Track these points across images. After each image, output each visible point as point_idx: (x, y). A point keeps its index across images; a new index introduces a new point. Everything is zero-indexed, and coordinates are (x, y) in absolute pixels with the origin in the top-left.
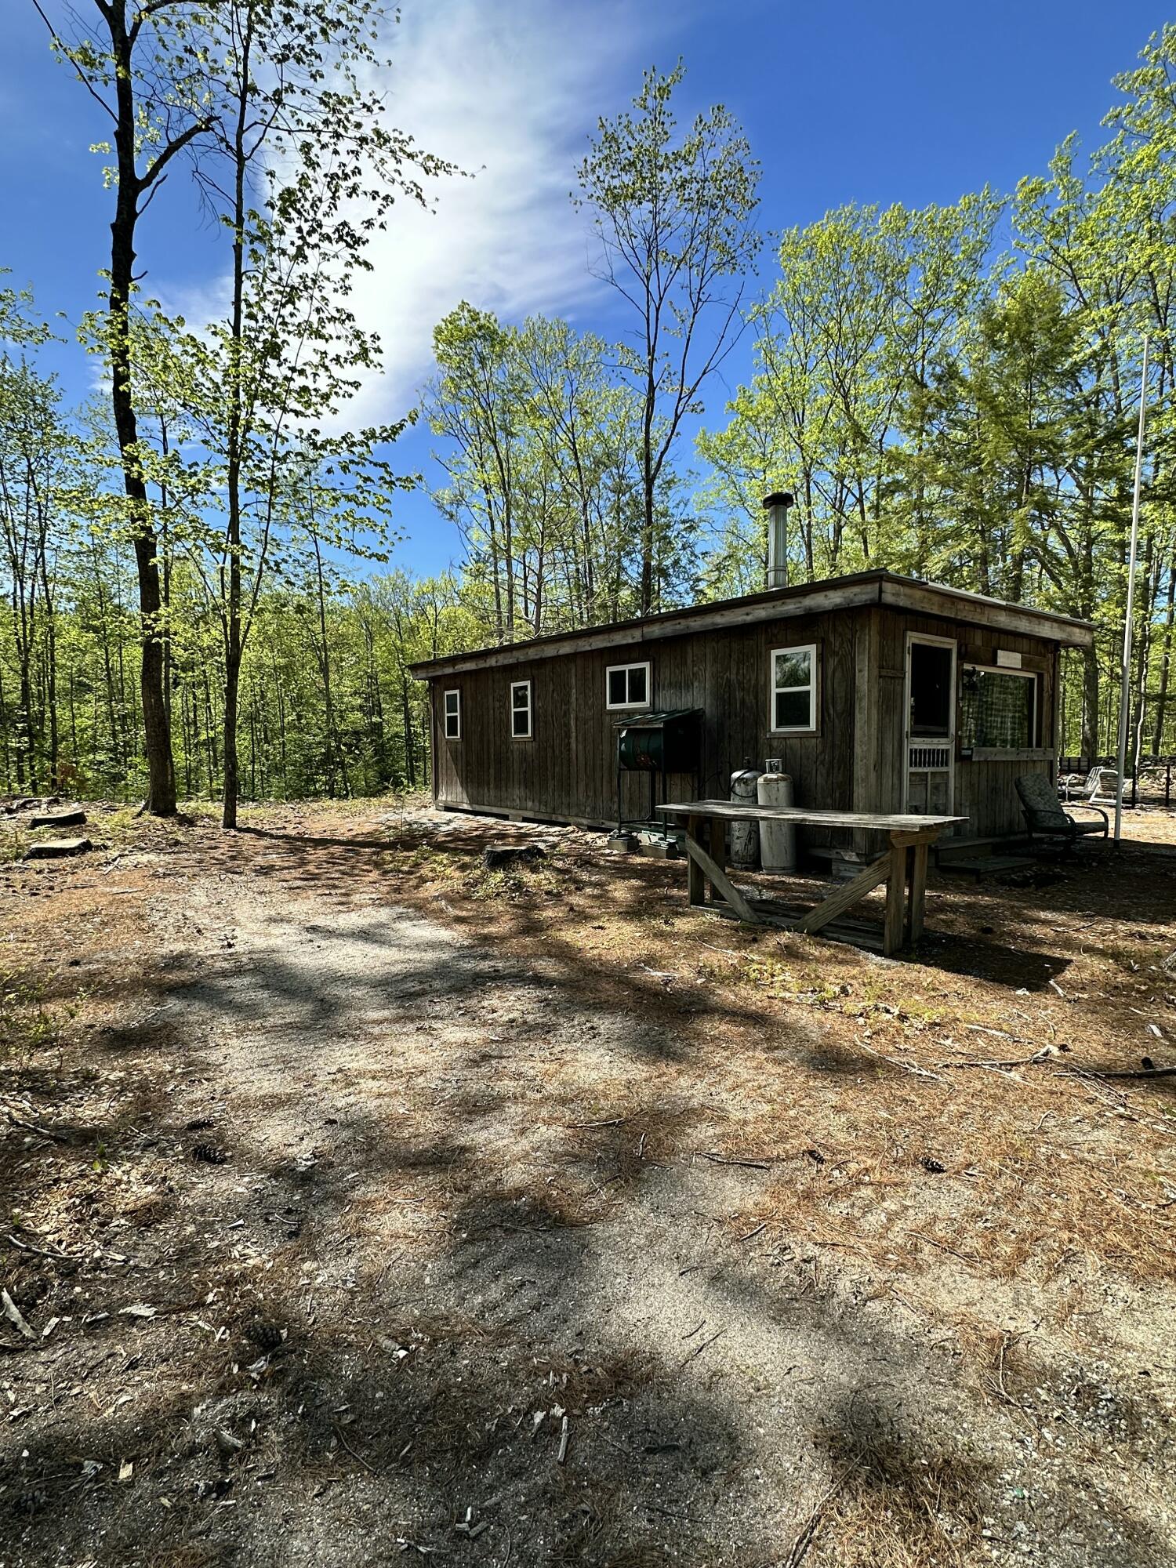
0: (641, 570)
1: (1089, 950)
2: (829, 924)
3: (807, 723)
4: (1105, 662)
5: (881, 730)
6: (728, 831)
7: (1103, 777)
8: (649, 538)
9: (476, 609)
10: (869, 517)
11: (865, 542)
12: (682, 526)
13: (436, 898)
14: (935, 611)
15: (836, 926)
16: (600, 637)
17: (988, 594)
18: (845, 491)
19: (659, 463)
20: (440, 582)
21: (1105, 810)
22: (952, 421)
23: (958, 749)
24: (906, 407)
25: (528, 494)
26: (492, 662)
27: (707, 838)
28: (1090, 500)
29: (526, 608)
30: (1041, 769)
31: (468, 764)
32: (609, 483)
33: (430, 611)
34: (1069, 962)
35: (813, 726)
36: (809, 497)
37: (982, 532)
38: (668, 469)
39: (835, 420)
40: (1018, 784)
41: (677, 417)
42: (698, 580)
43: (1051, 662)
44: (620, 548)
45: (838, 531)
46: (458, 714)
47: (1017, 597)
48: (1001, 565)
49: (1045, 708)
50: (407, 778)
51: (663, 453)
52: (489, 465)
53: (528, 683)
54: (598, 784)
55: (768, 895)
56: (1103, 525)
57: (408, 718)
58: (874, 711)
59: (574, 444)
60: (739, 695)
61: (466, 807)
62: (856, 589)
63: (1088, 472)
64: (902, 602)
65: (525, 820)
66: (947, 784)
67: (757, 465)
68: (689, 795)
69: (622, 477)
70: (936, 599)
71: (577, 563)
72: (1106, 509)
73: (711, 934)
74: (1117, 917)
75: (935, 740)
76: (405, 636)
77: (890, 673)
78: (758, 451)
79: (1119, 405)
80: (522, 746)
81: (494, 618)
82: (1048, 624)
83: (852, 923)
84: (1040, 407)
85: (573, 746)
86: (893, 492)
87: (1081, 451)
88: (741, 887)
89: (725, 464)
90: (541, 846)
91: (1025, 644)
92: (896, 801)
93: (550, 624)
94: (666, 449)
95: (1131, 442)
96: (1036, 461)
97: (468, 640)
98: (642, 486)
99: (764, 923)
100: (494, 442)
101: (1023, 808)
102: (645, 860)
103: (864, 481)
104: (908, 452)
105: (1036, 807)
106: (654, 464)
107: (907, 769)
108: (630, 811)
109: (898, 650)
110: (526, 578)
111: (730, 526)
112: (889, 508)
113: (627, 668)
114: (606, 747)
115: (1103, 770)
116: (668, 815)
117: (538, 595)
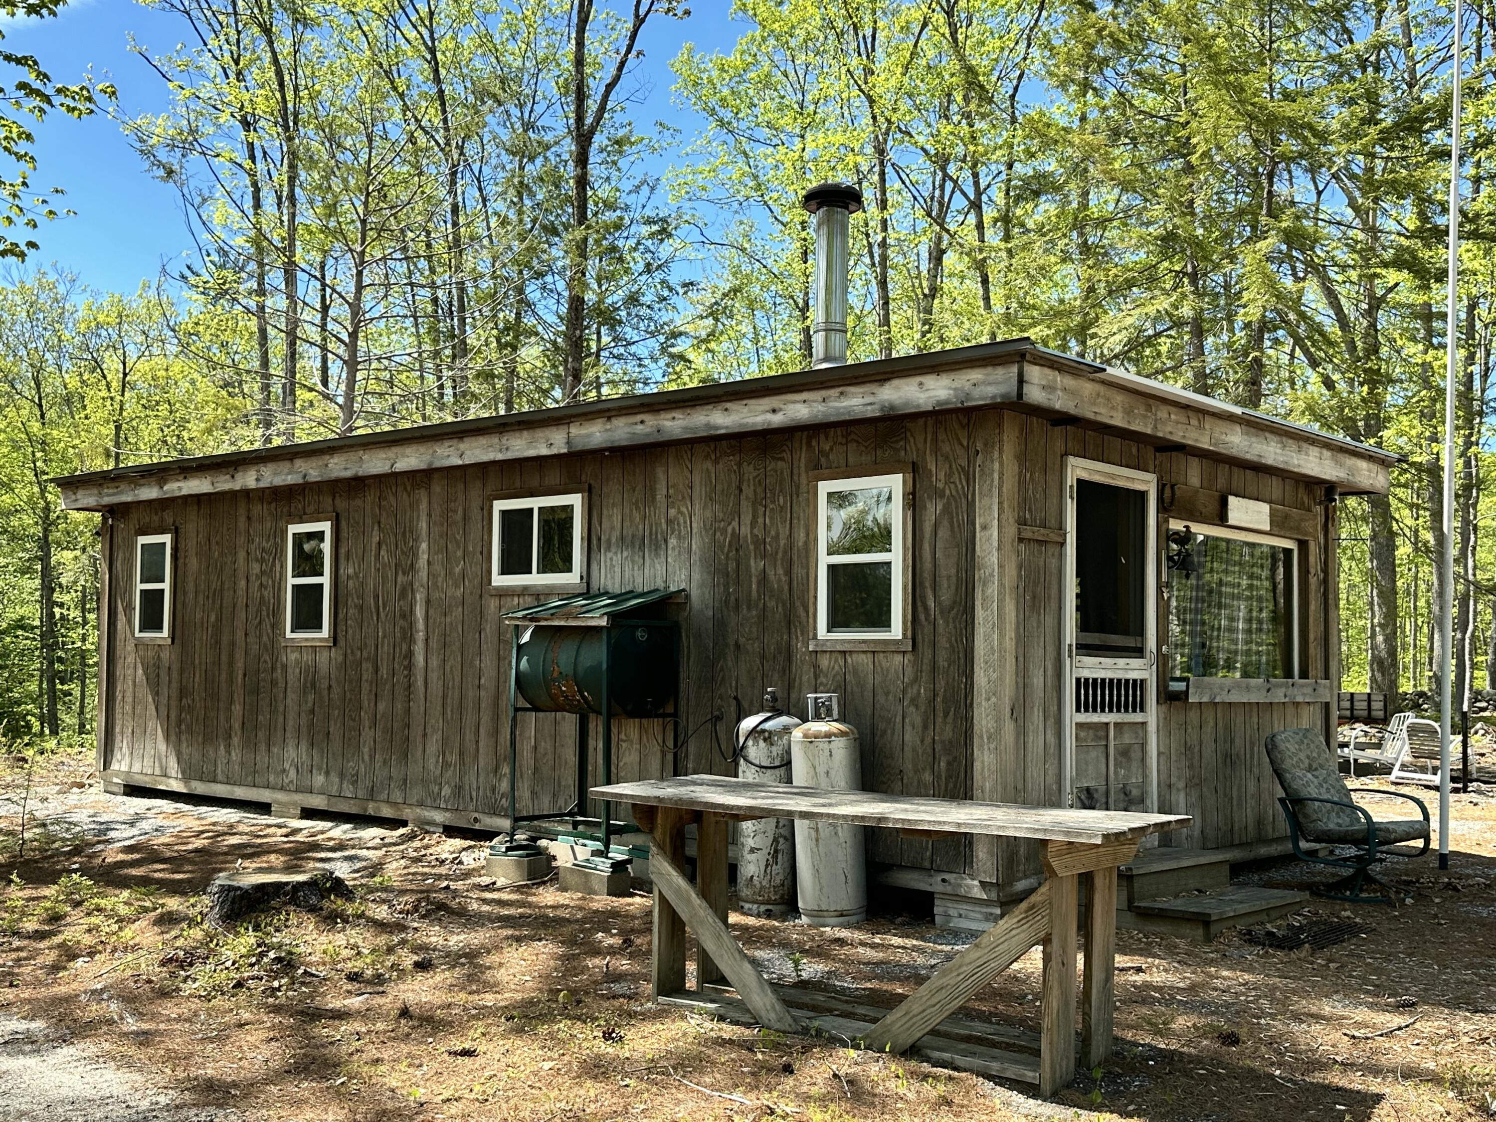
0: (563, 310)
1: (1409, 1074)
2: (934, 1032)
3: (884, 622)
4: (1405, 518)
5: (1023, 641)
6: (733, 838)
7: (1413, 731)
8: (581, 248)
9: (213, 365)
10: (993, 236)
11: (985, 281)
12: (645, 230)
13: (96, 994)
14: (1118, 420)
15: (947, 1035)
16: (483, 441)
17: (1205, 391)
18: (949, 186)
19: (602, 108)
20: (138, 306)
21: (1421, 794)
22: (1139, 73)
23: (1164, 677)
24: (1057, 42)
25: (333, 141)
26: (249, 479)
27: (691, 850)
28: (1374, 231)
29: (325, 369)
30: (1310, 719)
31: (183, 693)
32: (505, 136)
33: (112, 364)
34: (1378, 1098)
35: (897, 630)
36: (884, 192)
37: (1194, 278)
38: (619, 118)
39: (931, 53)
40: (1271, 747)
41: (640, 21)
42: (675, 335)
43: (1320, 520)
44: (523, 264)
45: (937, 256)
46: (166, 586)
47: (1254, 398)
48: (1225, 337)
49: (1312, 607)
50: (42, 719)
51: (610, 87)
52: (254, 75)
53: (325, 527)
54: (469, 736)
55: (812, 969)
56: (1393, 276)
57: (49, 586)
58: (1010, 607)
59: (433, 51)
60: (755, 565)
61: (177, 786)
62: (976, 375)
63: (1370, 185)
64: (1060, 402)
65: (308, 814)
66: (1143, 746)
67: (786, 121)
68: (655, 763)
69: (528, 126)
70: (1119, 398)
71: (433, 286)
72: (1401, 249)
73: (700, 1058)
74: (1455, 1004)
75: (1121, 662)
76: (51, 414)
77: (1041, 534)
78: (792, 99)
79: (1413, 72)
80: (307, 657)
81: (253, 386)
82: (1314, 451)
83: (979, 1029)
84: (1286, 63)
85: (420, 659)
86: (1037, 194)
87: (1358, 146)
88: (760, 954)
89: (728, 115)
90: (342, 870)
91: (1275, 486)
92: (1051, 779)
93: (376, 405)
94: (617, 79)
95: (1438, 137)
96: (1284, 157)
97: (195, 428)
98: (569, 147)
99: (805, 1031)
100: (267, 31)
101: (1281, 794)
102: (563, 898)
103: (982, 170)
104: (1063, 122)
105: (1304, 793)
106: (592, 106)
107: (1072, 717)
108: (534, 794)
109: (1053, 491)
110: (325, 309)
111: (735, 234)
112: (1030, 224)
113: (535, 503)
114: (488, 662)
115: (1411, 718)
116: (610, 806)
117: (352, 346)
